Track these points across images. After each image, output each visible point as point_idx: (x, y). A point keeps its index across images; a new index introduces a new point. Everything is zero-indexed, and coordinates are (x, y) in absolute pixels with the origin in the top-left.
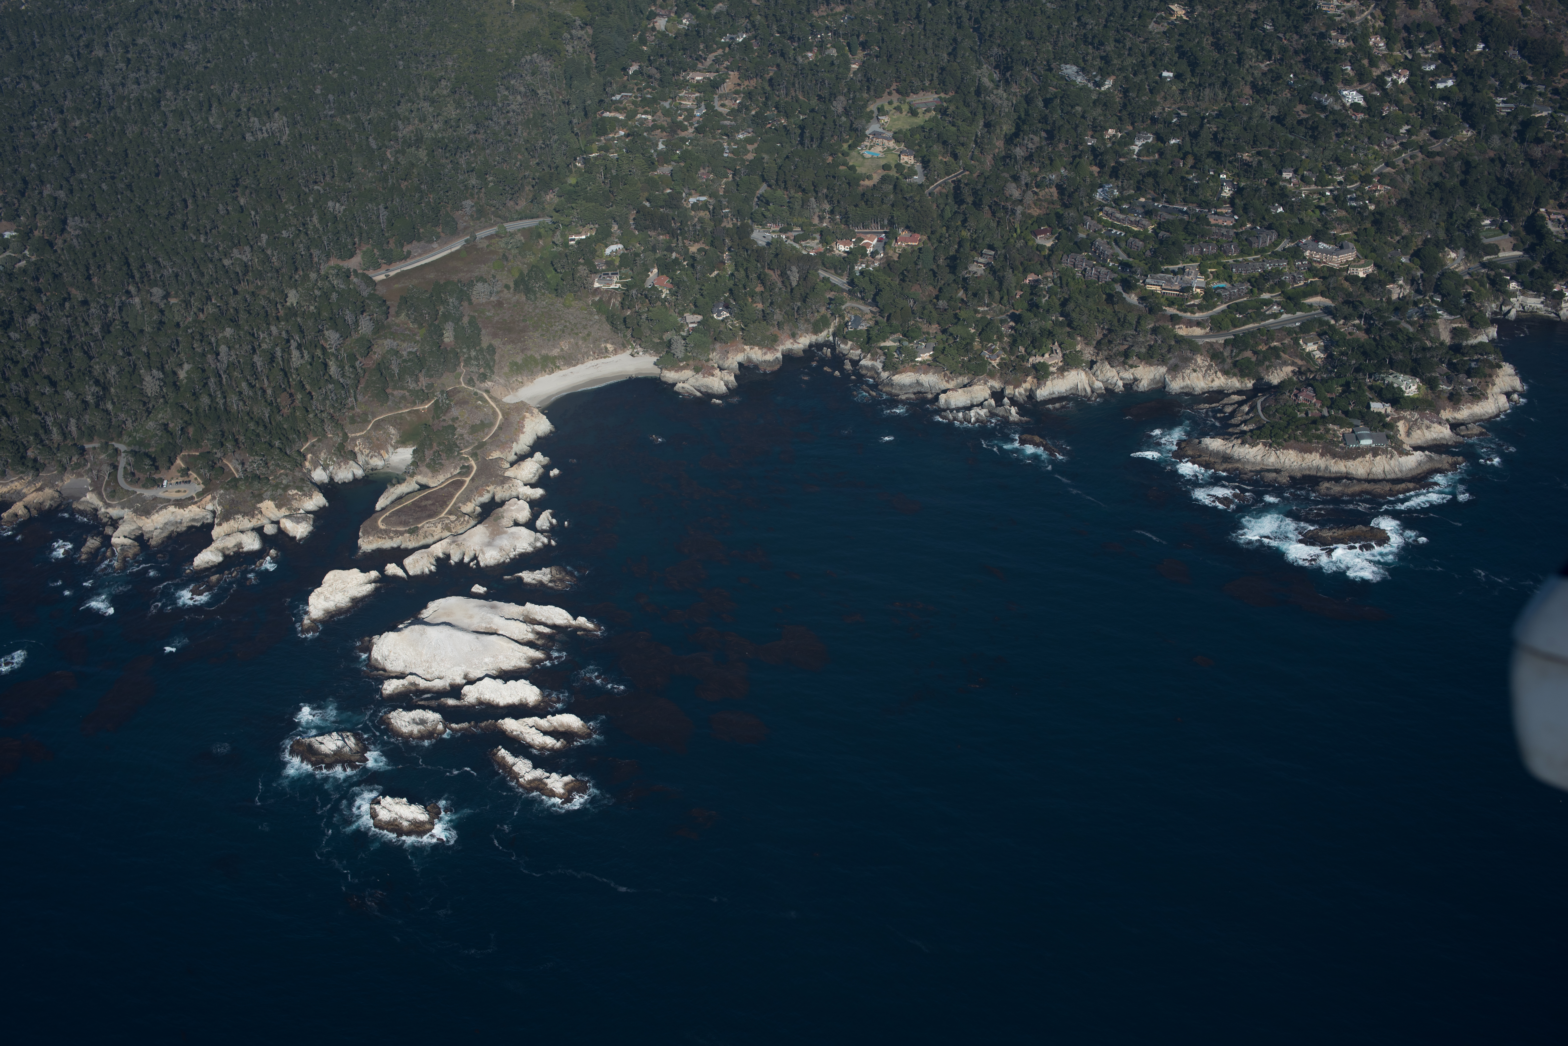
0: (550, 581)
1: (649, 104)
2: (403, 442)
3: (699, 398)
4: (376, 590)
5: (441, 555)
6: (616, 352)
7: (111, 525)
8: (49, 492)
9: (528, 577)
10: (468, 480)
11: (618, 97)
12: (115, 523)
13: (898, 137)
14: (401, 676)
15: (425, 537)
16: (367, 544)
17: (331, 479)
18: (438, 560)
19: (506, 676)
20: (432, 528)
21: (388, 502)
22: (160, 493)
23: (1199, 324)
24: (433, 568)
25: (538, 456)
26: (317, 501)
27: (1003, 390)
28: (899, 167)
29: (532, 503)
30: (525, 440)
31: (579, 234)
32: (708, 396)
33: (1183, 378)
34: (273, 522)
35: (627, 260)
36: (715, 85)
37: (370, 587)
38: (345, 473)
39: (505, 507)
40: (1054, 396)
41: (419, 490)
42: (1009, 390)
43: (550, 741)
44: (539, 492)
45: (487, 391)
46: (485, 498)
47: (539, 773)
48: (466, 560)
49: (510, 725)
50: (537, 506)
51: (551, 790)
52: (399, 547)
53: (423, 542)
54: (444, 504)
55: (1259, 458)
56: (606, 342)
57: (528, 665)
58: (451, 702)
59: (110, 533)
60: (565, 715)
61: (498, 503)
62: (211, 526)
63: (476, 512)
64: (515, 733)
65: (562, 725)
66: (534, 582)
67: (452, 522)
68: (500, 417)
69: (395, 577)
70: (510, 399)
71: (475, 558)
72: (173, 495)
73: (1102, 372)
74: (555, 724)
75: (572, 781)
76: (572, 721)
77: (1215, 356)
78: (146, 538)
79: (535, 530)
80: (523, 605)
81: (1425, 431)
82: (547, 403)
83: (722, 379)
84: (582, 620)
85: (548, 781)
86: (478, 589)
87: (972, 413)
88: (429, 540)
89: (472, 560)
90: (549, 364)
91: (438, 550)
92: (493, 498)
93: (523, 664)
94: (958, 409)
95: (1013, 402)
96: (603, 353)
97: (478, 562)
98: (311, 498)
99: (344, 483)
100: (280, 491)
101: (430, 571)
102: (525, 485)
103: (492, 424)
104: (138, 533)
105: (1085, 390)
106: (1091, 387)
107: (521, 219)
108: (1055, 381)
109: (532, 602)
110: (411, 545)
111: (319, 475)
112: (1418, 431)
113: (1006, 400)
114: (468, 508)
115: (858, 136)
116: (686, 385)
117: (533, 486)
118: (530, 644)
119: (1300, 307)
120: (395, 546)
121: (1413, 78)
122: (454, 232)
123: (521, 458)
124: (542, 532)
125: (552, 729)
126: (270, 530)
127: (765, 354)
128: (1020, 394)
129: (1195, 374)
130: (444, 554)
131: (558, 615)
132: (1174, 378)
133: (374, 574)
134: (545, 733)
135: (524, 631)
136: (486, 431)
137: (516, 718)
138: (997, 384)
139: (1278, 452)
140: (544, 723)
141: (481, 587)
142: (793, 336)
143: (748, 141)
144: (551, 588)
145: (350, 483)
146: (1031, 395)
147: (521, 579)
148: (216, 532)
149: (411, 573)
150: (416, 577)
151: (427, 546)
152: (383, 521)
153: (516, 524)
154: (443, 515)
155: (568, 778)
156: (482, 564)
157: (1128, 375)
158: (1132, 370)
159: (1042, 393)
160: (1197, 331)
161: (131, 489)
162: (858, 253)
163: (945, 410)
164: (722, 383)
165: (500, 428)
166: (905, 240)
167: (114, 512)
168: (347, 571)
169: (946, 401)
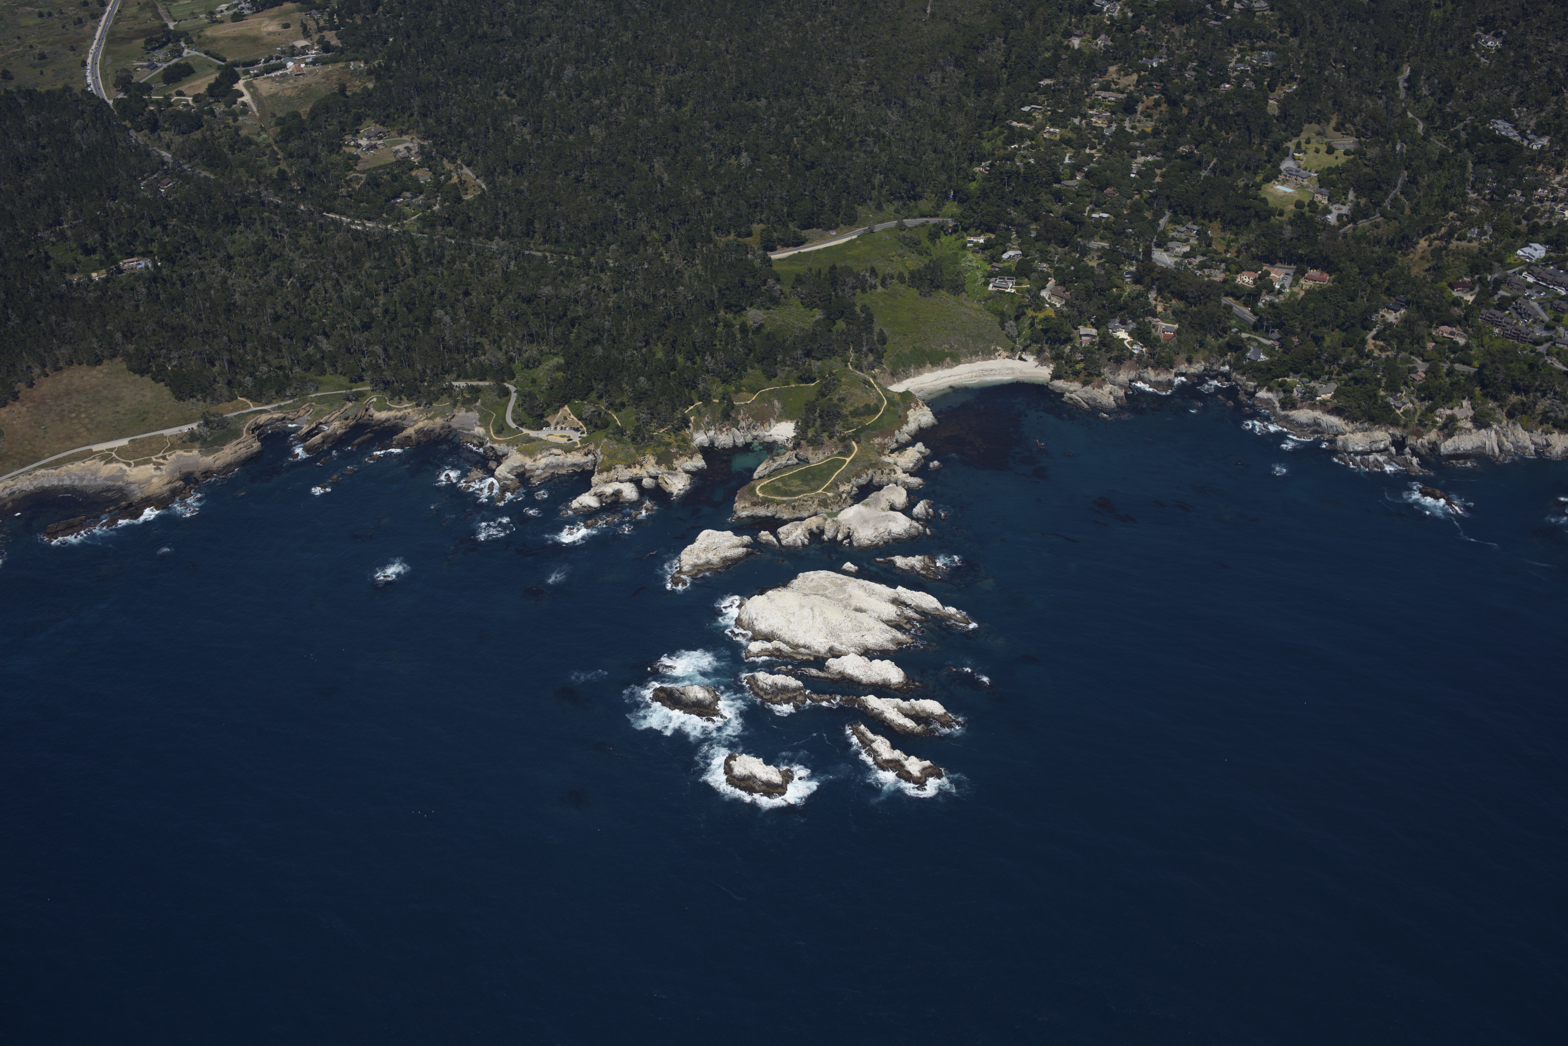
0: (923, 569)
1: (1059, 119)
2: (786, 417)
3: (1085, 410)
4: (748, 554)
5: (815, 529)
6: (1004, 355)
7: (494, 460)
8: (439, 421)
9: (900, 561)
10: (848, 460)
11: (1026, 109)
12: (499, 459)
14: (768, 638)
15: (801, 510)
16: (743, 509)
17: (712, 443)
18: (811, 533)
19: (871, 654)
20: (808, 502)
21: (766, 472)
22: (545, 435)
24: (806, 541)
25: (920, 446)
26: (697, 462)
27: (1404, 439)
28: (1312, 205)
30: (907, 430)
32: (1096, 409)
34: (651, 477)
35: (1023, 266)
36: (1127, 107)
37: (741, 551)
38: (727, 439)
39: (882, 492)
40: (1459, 452)
41: (797, 464)
42: (1411, 441)
43: (910, 724)
44: (917, 481)
45: (874, 377)
46: (863, 481)
47: (897, 754)
48: (840, 537)
49: (873, 702)
50: (914, 495)
51: (909, 773)
52: (773, 517)
53: (797, 515)
54: (823, 480)
56: (997, 345)
57: (894, 648)
58: (814, 672)
59: (494, 467)
60: (928, 701)
61: (874, 486)
62: (592, 473)
63: (853, 493)
64: (876, 711)
65: (923, 711)
66: (906, 567)
67: (830, 499)
68: (886, 402)
69: (768, 544)
70: (896, 388)
71: (848, 536)
72: (558, 439)
73: (1512, 433)
74: (917, 708)
75: (930, 767)
76: (934, 707)
78: (527, 475)
79: (912, 517)
80: (895, 588)
83: (1111, 394)
84: (951, 610)
85: (906, 763)
86: (848, 566)
87: (1371, 458)
88: (804, 513)
89: (845, 538)
90: (937, 360)
91: (813, 523)
92: (871, 480)
93: (889, 645)
94: (1357, 453)
95: (1414, 453)
96: (992, 355)
97: (851, 543)
98: (691, 458)
99: (724, 448)
100: (662, 448)
101: (803, 544)
102: (904, 472)
103: (876, 410)
104: (520, 470)
105: (1493, 450)
106: (1499, 447)
107: (920, 216)
108: (1463, 437)
109: (903, 586)
110: (786, 517)
111: (701, 438)
113: (1407, 450)
114: (845, 488)
115: (1272, 170)
116: (1073, 395)
117: (912, 475)
118: (897, 626)
120: (770, 514)
122: (852, 222)
123: (902, 447)
124: (917, 520)
125: (914, 713)
126: (648, 483)
127: (1158, 374)
128: (1422, 445)
130: (818, 528)
131: (928, 602)
133: (746, 539)
134: (906, 715)
135: (893, 613)
136: (870, 416)
137: (879, 697)
138: (1398, 432)
140: (906, 705)
141: (852, 566)
143: (1157, 164)
144: (923, 575)
145: (729, 449)
146: (1434, 447)
147: (893, 563)
148: (595, 479)
149: (784, 542)
150: (788, 547)
151: (802, 519)
152: (760, 489)
153: (892, 508)
154: (820, 491)
155: (927, 763)
156: (855, 544)
157: (1540, 440)
158: (1545, 436)
159: (1447, 447)
161: (518, 428)
162: (1262, 286)
163: (1341, 453)
164: (1112, 398)
165: (884, 415)
166: (1313, 279)
167: (500, 448)
168: (720, 532)
169: (1344, 443)
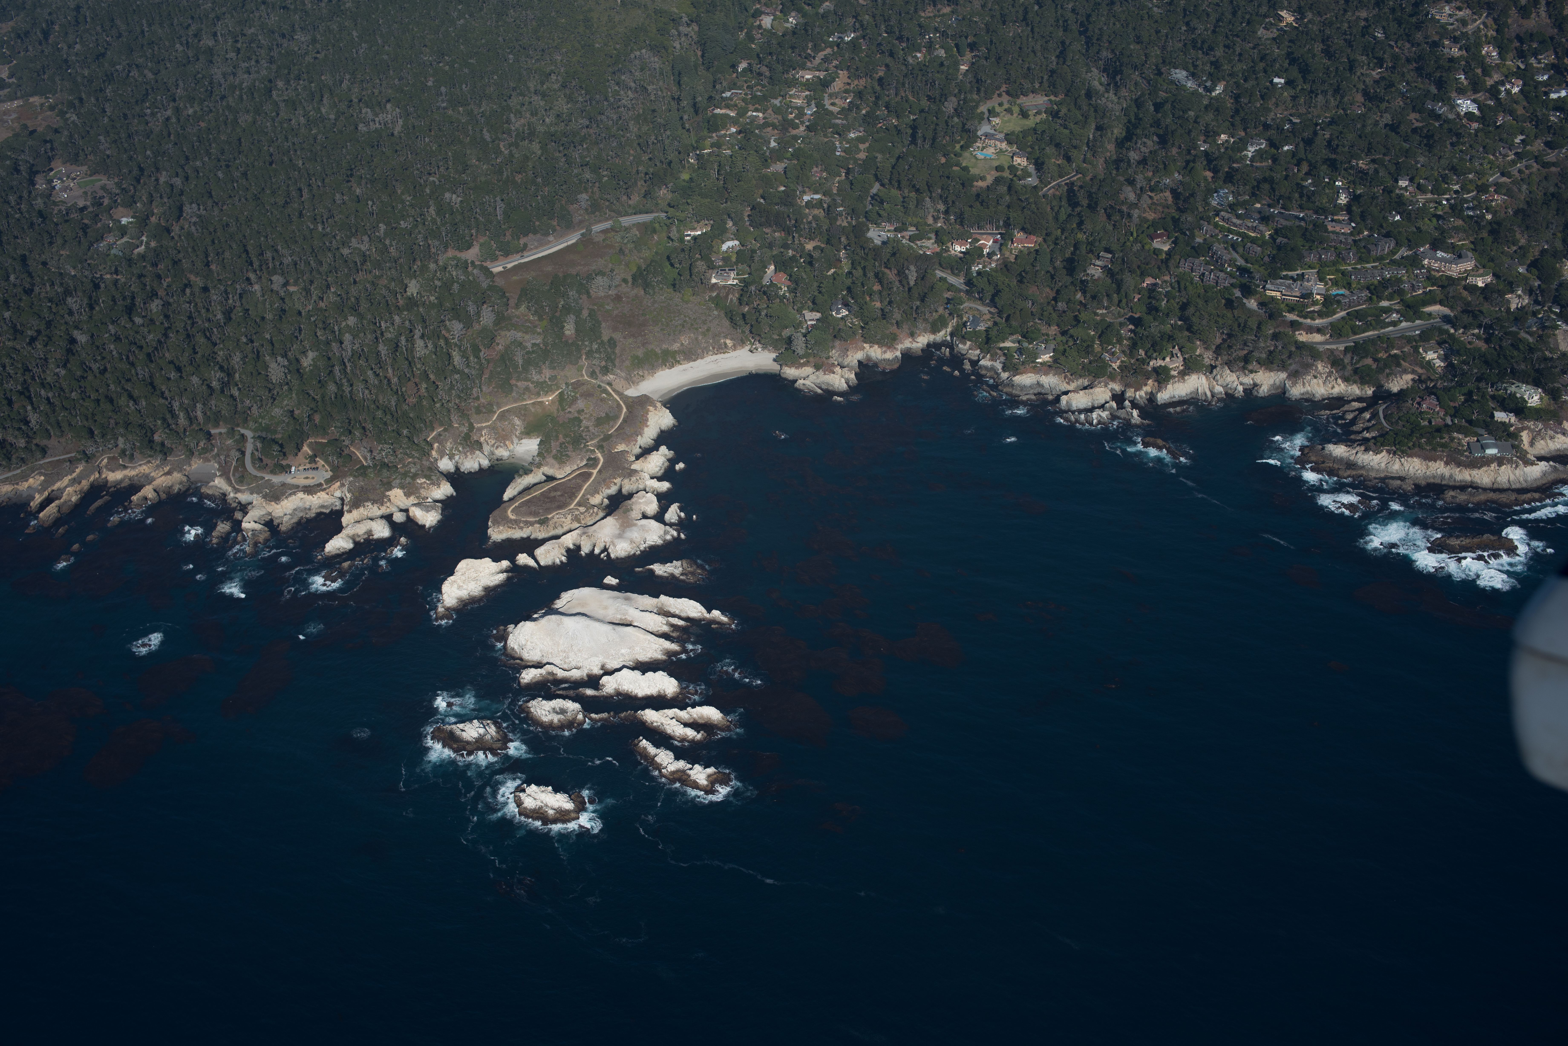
0: (682, 574)
1: (760, 102)
2: (528, 433)
3: (820, 395)
4: (508, 579)
5: (571, 546)
6: (735, 348)
7: (240, 510)
8: (177, 476)
9: (659, 569)
10: (595, 472)
11: (728, 94)
12: (244, 508)
13: (1009, 138)
14: (539, 665)
15: (555, 528)
16: (497, 534)
17: (457, 468)
18: (568, 550)
19: (644, 667)
20: (562, 519)
21: (515, 492)
22: (288, 479)
23: (1319, 330)
24: (564, 559)
25: (663, 449)
26: (445, 490)
27: (1123, 393)
28: (1012, 168)
29: (660, 496)
30: (649, 434)
31: (694, 229)
32: (829, 393)
33: (1304, 384)
34: (401, 510)
35: (743, 257)
36: (825, 84)
37: (502, 577)
38: (472, 463)
39: (633, 500)
40: (1174, 400)
41: (545, 481)
42: (1130, 393)
43: (690, 733)
44: (665, 486)
45: (610, 384)
46: (613, 490)
47: (681, 764)
48: (597, 551)
49: (650, 716)
50: (664, 500)
51: (695, 782)
52: (528, 538)
53: (552, 533)
54: (573, 496)
55: (1383, 465)
56: (726, 337)
57: (664, 657)
58: (589, 692)
59: (240, 518)
60: (705, 707)
61: (624, 496)
62: (340, 513)
63: (604, 504)
64: (655, 724)
65: (702, 717)
66: (665, 574)
67: (582, 513)
68: (625, 410)
69: (526, 567)
70: (632, 392)
71: (605, 549)
72: (301, 481)
73: (1222, 376)
74: (695, 716)
75: (715, 773)
76: (711, 713)
77: (1336, 362)
78: (275, 523)
79: (665, 524)
80: (657, 597)
81: (1549, 441)
82: (667, 397)
83: (842, 377)
84: (716, 613)
85: (691, 772)
86: (610, 580)
87: (1094, 415)
88: (559, 531)
89: (602, 552)
90: (669, 359)
91: (569, 540)
92: (620, 490)
93: (659, 656)
94: (1080, 411)
95: (1134, 405)
96: (722, 349)
97: (608, 555)
98: (439, 487)
99: (471, 472)
100: (408, 480)
101: (561, 562)
102: (652, 478)
103: (617, 417)
104: (268, 518)
105: (1205, 394)
106: (1211, 391)
107: (635, 214)
108: (1176, 385)
109: (666, 595)
110: (541, 535)
111: (446, 465)
112: (1542, 442)
113: (1127, 403)
114: (596, 500)
115: (970, 137)
116: (807, 382)
117: (660, 479)
118: (665, 636)
119: (1419, 315)
120: (525, 536)
121: (1527, 88)
122: (569, 225)
123: (646, 452)
124: (671, 525)
125: (691, 721)
126: (399, 517)
127: (885, 352)
128: (1141, 397)
129: (1315, 380)
130: (574, 545)
131: (692, 608)
132: (1294, 384)
133: (505, 564)
134: (686, 725)
135: (659, 623)
136: (611, 423)
137: (657, 709)
138: (1117, 387)
139: (1403, 460)
140: (684, 714)
141: (613, 579)
142: (912, 335)
143: (860, 140)
144: (683, 581)
145: (476, 473)
146: (1151, 398)
147: (652, 572)
148: (346, 519)
149: (542, 564)
150: (547, 567)
151: (557, 537)
152: (512, 511)
153: (645, 516)
154: (572, 506)
155: (711, 770)
156: (612, 556)
157: (1248, 380)
158: (1252, 376)
159: (1163, 397)
160: (1317, 338)
161: (259, 474)
162: (974, 254)
163: (1066, 412)
164: (843, 381)
165: (625, 421)
166: (1021, 241)
167: (243, 497)
168: (479, 560)
169: (1067, 402)
